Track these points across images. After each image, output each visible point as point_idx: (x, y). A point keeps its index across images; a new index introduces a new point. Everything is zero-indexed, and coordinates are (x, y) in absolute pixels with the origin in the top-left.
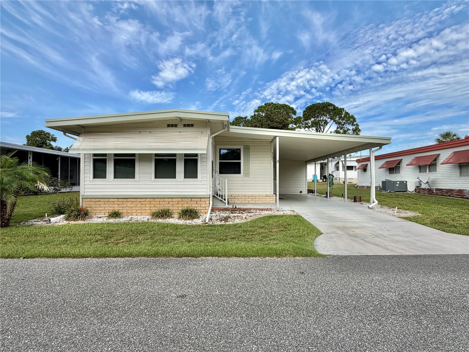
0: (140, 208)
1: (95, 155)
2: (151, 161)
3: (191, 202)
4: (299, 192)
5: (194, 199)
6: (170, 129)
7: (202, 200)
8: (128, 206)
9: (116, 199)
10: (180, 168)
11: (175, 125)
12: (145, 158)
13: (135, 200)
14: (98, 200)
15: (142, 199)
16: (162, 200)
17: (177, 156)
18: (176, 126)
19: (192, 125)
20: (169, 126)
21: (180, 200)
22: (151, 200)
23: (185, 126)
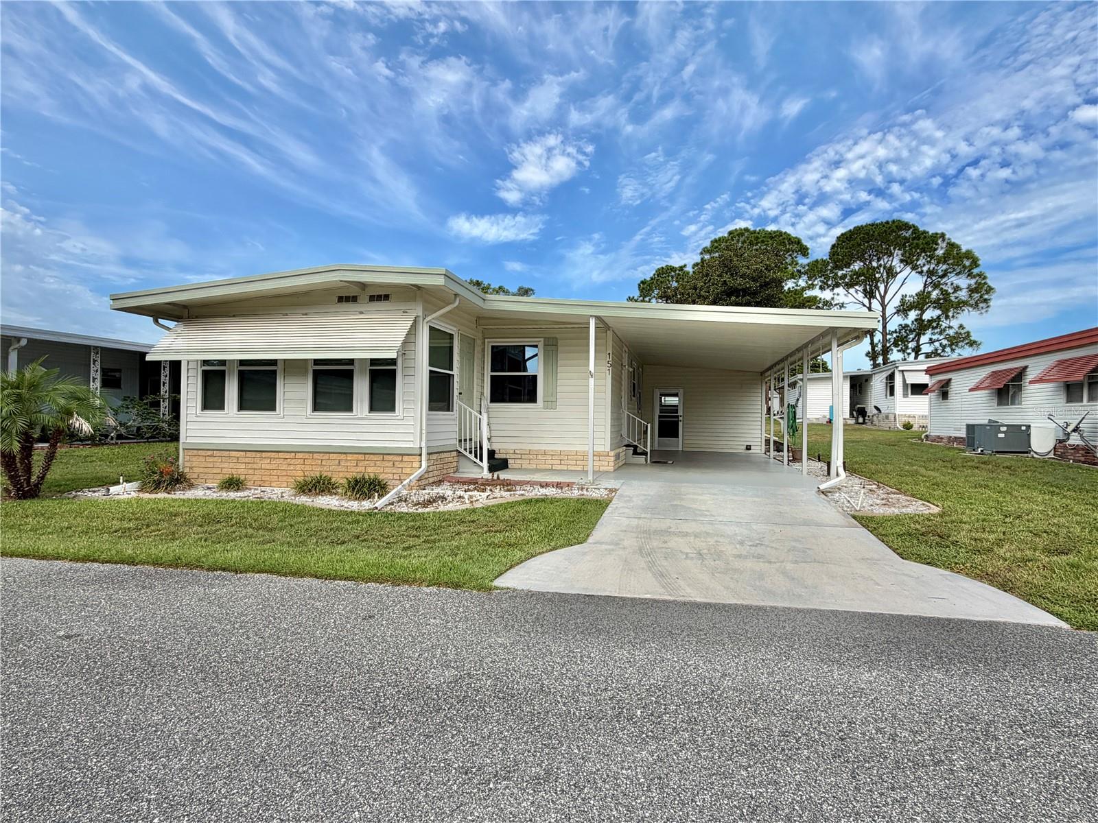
0: (284, 473)
1: (205, 362)
2: (305, 374)
3: (384, 463)
4: (745, 447)
5: (388, 456)
6: (345, 306)
7: (406, 458)
8: (263, 466)
9: (241, 453)
10: (361, 389)
11: (353, 297)
12: (294, 367)
13: (276, 455)
14: (209, 453)
15: (289, 454)
16: (326, 456)
17: (356, 363)
18: (354, 299)
19: (386, 297)
20: (341, 299)
21: (361, 457)
22: (307, 456)
23: (373, 298)
